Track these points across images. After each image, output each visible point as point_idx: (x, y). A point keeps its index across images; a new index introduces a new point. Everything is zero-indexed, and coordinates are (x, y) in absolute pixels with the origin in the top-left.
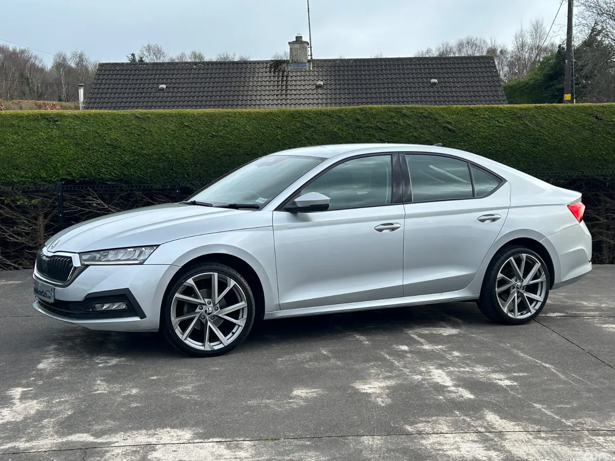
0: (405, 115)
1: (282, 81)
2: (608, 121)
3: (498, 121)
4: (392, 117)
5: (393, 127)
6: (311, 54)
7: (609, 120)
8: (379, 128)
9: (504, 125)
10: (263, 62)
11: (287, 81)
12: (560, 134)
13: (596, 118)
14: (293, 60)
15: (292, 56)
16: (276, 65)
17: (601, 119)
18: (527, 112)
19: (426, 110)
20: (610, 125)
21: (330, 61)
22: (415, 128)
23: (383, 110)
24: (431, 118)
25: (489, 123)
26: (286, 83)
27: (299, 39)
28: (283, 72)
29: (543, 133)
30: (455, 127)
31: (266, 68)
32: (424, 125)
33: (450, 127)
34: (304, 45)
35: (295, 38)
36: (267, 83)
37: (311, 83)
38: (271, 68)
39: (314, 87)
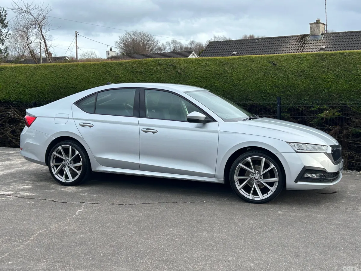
0: (159, 64)
1: (302, 47)
2: (280, 66)
5: (149, 72)
6: (327, 30)
7: (280, 65)
8: (142, 72)
9: (211, 70)
10: (295, 36)
11: (304, 47)
12: (243, 75)
14: (311, 34)
15: (311, 32)
16: (302, 38)
17: (276, 65)
19: (172, 61)
20: (279, 69)
23: (150, 61)
24: (173, 66)
25: (204, 69)
27: (318, 21)
28: (305, 41)
29: (233, 75)
30: (182, 71)
31: (296, 39)
34: (319, 24)
35: (316, 21)
36: (292, 48)
37: (318, 47)
38: (298, 39)
39: (319, 49)
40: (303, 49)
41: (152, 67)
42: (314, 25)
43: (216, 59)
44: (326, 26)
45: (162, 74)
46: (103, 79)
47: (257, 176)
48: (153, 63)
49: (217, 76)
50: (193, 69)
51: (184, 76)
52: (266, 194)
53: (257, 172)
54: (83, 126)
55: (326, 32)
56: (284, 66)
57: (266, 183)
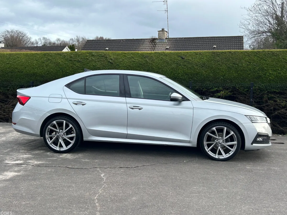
1: (153, 46)
10: (148, 39)
13: (182, 58)
15: (159, 36)
16: (153, 40)
17: (184, 59)
18: (149, 55)
19: (103, 53)
20: (187, 61)
23: (84, 53)
24: (104, 57)
25: (130, 60)
28: (155, 43)
29: (153, 65)
30: (113, 61)
31: (149, 41)
32: (100, 60)
34: (164, 32)
35: (162, 29)
36: (147, 47)
37: (164, 47)
38: (150, 41)
39: (165, 49)
40: (154, 48)
41: (87, 58)
42: (161, 32)
43: (138, 53)
44: (168, 33)
45: (97, 63)
46: (46, 65)
47: (221, 141)
48: (88, 55)
49: (141, 65)
50: (121, 60)
51: (115, 65)
52: (228, 154)
53: (220, 138)
54: (76, 104)
55: (168, 37)
56: (190, 60)
57: (228, 146)
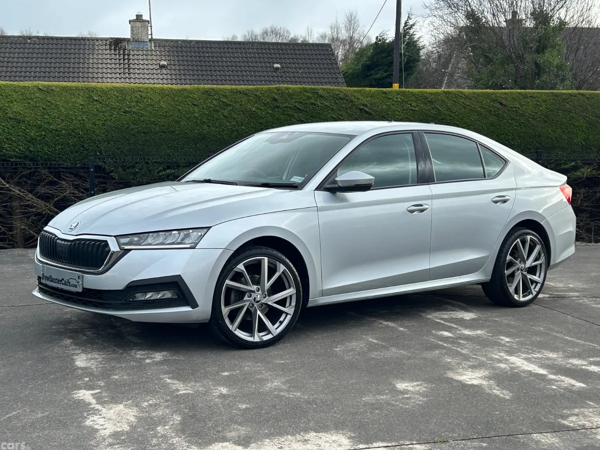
0: (321, 96)
1: (124, 60)
2: (512, 108)
3: (411, 105)
4: (309, 98)
5: (311, 108)
6: (152, 33)
7: (512, 106)
8: (298, 108)
9: (417, 109)
10: (102, 39)
11: (129, 60)
12: (469, 119)
13: (501, 104)
14: (134, 39)
15: (133, 34)
16: (116, 43)
17: (505, 105)
18: (437, 97)
19: (341, 92)
20: (513, 111)
21: (172, 41)
22: (332, 109)
23: (299, 90)
24: (347, 100)
25: (402, 106)
26: (128, 62)
27: (139, 18)
28: (124, 50)
29: (454, 118)
30: (370, 109)
31: (106, 45)
32: (342, 107)
33: (367, 110)
34: (146, 23)
35: (135, 16)
36: (108, 61)
37: (154, 62)
38: (110, 45)
39: (158, 67)
40: (129, 65)
42: (138, 24)
44: (151, 26)
56: (518, 108)
